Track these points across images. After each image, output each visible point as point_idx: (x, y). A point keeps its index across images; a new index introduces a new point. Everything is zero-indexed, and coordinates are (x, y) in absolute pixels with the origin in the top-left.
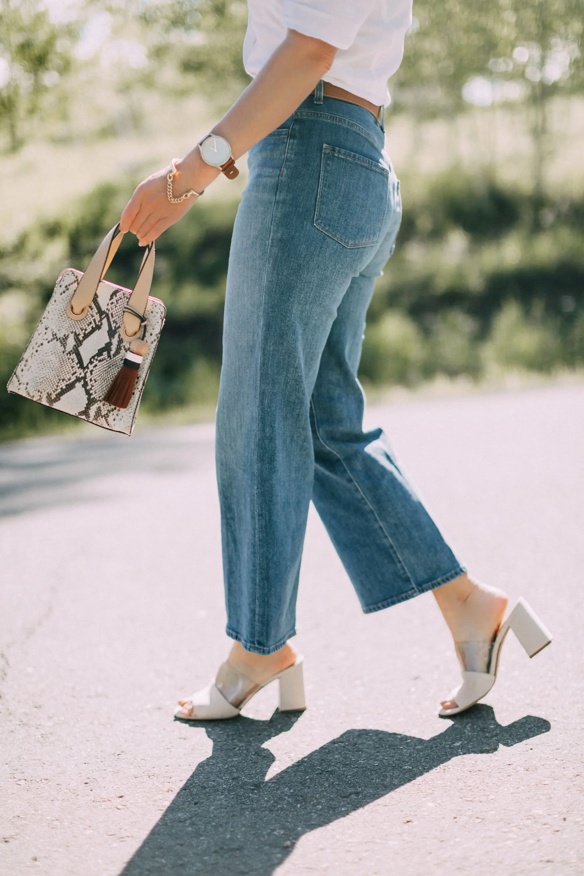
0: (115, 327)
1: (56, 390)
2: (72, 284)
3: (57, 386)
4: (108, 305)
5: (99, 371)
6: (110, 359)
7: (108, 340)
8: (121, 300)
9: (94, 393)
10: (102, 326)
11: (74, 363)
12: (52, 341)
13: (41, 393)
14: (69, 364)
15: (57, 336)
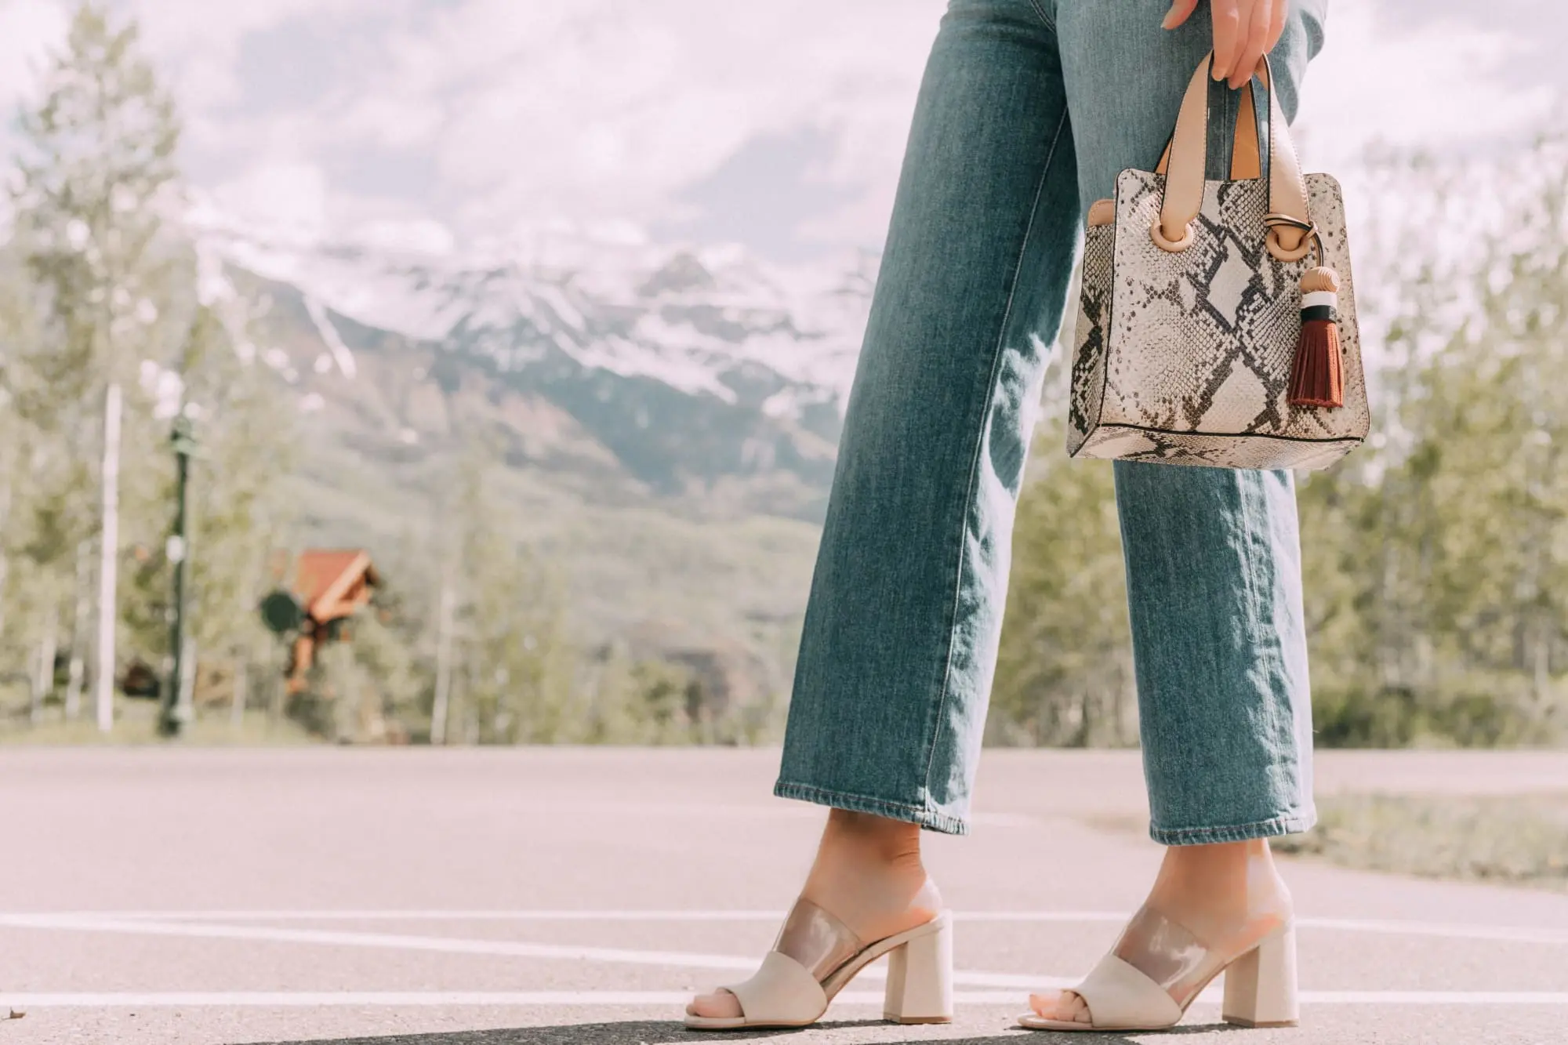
0: (1253, 247)
1: (1198, 387)
2: (1140, 193)
3: (1197, 379)
4: (1221, 213)
5: (1263, 328)
6: (1271, 305)
7: (1251, 273)
8: (1242, 199)
9: (1271, 371)
10: (1228, 252)
11: (1211, 326)
12: (1149, 301)
13: (1170, 403)
14: (1201, 332)
15: (1155, 289)
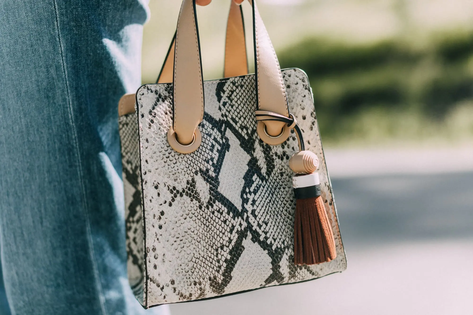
0: (247, 134)
1: (220, 267)
2: (156, 105)
3: (218, 261)
4: (220, 109)
5: (262, 207)
6: (266, 182)
7: (249, 158)
8: (235, 93)
9: (273, 242)
10: (230, 143)
11: (224, 214)
12: (173, 200)
13: (200, 284)
14: (217, 220)
15: (177, 189)
